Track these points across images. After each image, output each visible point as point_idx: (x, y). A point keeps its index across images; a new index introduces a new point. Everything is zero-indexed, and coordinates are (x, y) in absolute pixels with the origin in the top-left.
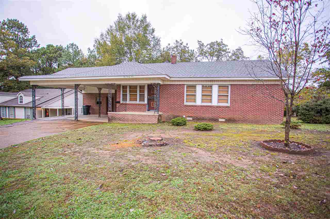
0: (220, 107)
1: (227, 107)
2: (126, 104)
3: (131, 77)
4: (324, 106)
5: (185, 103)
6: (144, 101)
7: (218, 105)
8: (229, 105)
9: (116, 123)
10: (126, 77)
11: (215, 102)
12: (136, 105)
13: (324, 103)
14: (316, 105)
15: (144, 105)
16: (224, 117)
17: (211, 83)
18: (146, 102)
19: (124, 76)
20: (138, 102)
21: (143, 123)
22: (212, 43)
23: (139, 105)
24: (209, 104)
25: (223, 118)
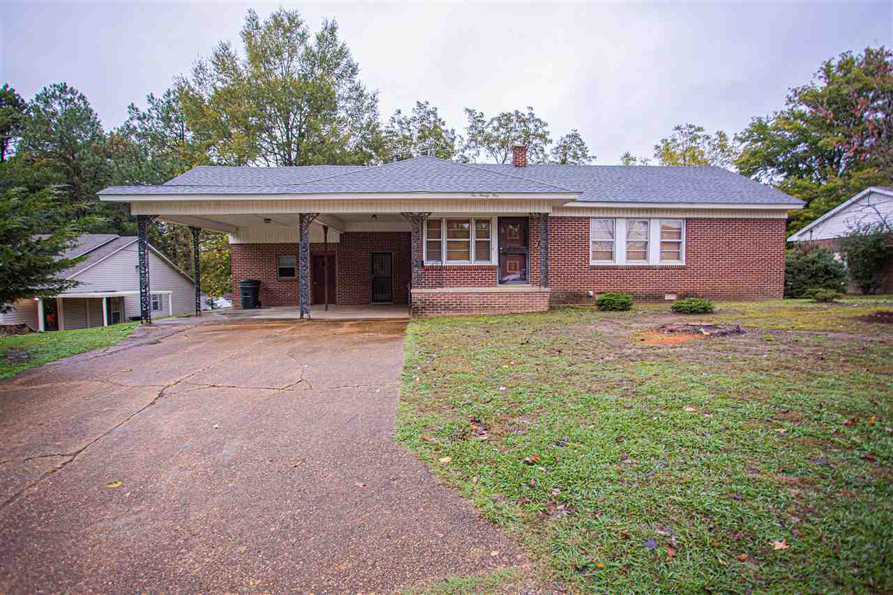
0: (667, 268)
1: (680, 268)
2: (441, 268)
3: (491, 197)
4: (821, 263)
5: (593, 263)
6: (488, 259)
7: (662, 264)
8: (684, 264)
9: (438, 317)
10: (478, 197)
11: (655, 259)
12: (469, 268)
13: (819, 256)
14: (808, 262)
15: (491, 268)
16: (675, 291)
17: (649, 216)
18: (494, 261)
19: (472, 193)
20: (473, 262)
21: (513, 311)
22: (504, 115)
23: (476, 268)
24: (642, 263)
25: (673, 293)
